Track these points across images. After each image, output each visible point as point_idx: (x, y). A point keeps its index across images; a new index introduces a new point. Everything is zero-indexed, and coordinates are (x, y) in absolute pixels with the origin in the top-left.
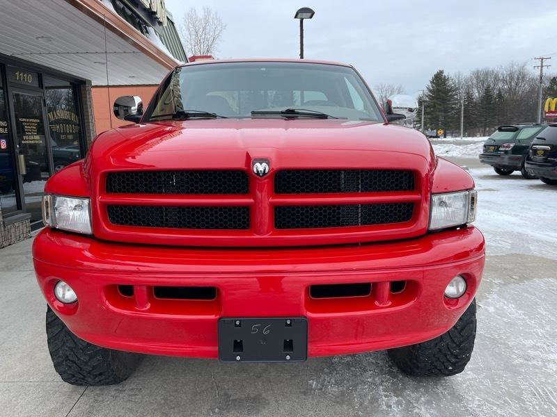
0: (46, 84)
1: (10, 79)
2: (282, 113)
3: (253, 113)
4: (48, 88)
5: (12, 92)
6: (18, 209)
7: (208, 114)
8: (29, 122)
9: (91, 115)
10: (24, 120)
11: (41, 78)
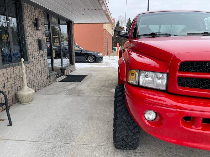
0: (61, 23)
1: (50, 20)
2: (202, 34)
3: (188, 33)
4: (61, 24)
5: (51, 25)
6: (52, 71)
7: (167, 34)
8: (56, 37)
9: (73, 35)
10: (54, 36)
11: (59, 20)
